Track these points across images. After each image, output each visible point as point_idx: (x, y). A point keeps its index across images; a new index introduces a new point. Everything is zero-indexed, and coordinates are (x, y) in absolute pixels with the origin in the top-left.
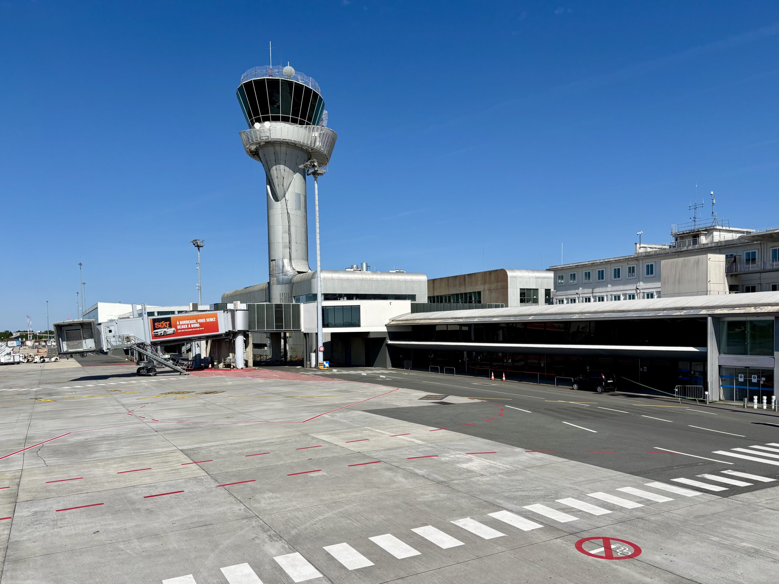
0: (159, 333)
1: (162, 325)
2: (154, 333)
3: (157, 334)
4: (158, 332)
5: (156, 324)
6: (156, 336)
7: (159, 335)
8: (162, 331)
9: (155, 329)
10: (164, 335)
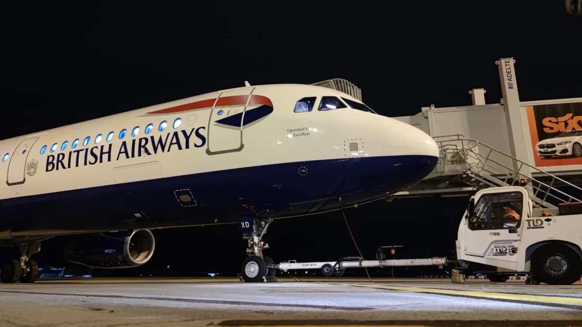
0: (559, 148)
1: (566, 124)
2: (541, 147)
3: (549, 150)
4: (553, 146)
5: (545, 121)
6: (548, 156)
7: (558, 154)
8: (566, 143)
9: (542, 135)
10: (574, 156)
